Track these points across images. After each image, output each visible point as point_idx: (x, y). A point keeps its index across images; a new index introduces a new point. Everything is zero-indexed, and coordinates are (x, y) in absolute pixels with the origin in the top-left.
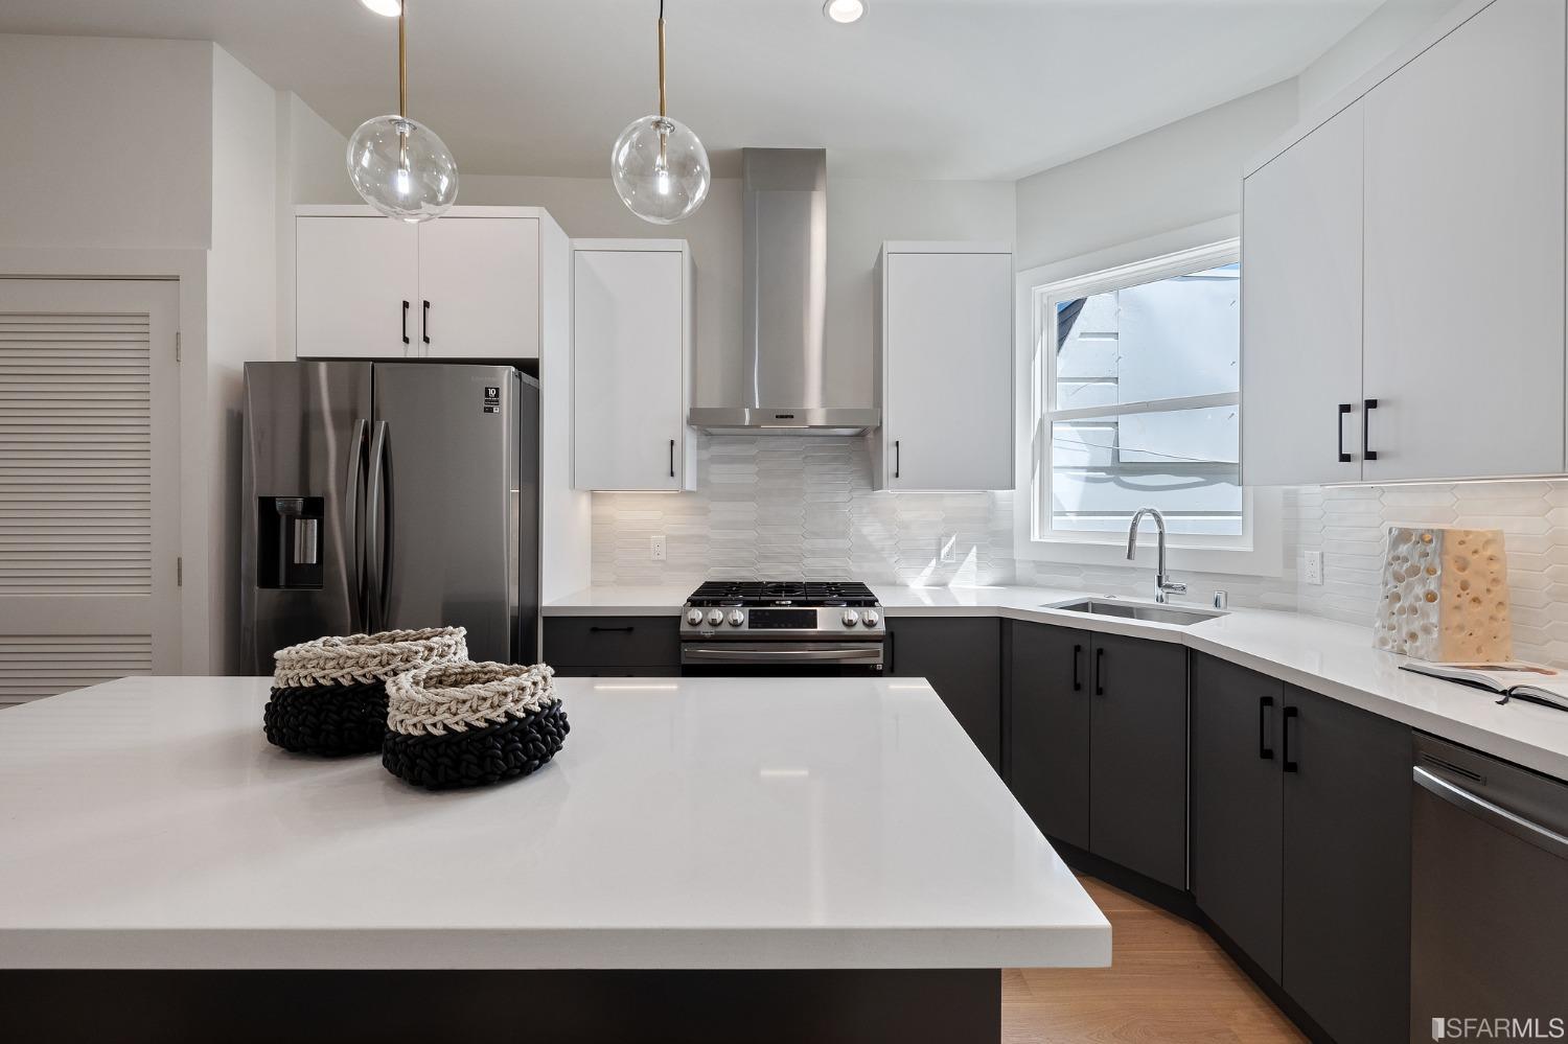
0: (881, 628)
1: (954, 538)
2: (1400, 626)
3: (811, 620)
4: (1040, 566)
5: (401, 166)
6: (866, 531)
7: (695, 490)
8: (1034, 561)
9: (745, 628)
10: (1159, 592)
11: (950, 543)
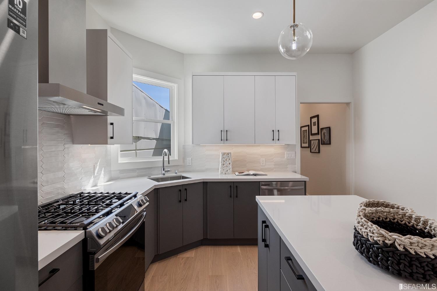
2: (225, 169)
4: (122, 171)
8: (119, 170)
10: (163, 172)
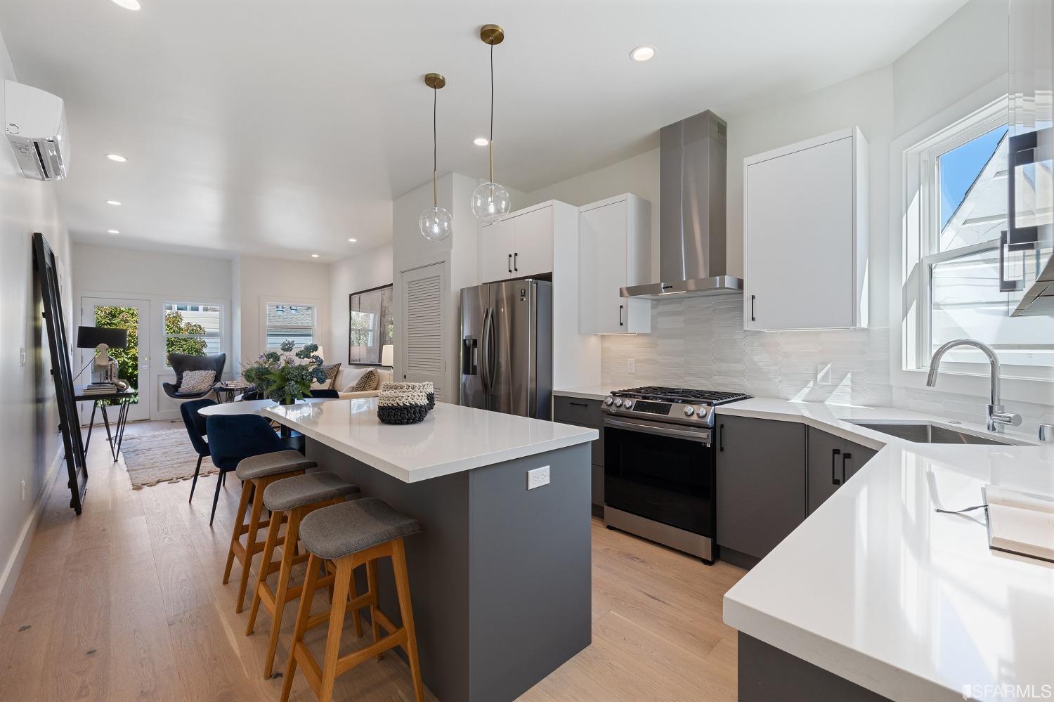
0: (709, 420)
1: (829, 366)
3: (665, 409)
4: (911, 392)
5: (436, 223)
6: (756, 359)
7: (650, 332)
8: (905, 388)
9: (631, 410)
10: (989, 420)
11: (826, 369)
